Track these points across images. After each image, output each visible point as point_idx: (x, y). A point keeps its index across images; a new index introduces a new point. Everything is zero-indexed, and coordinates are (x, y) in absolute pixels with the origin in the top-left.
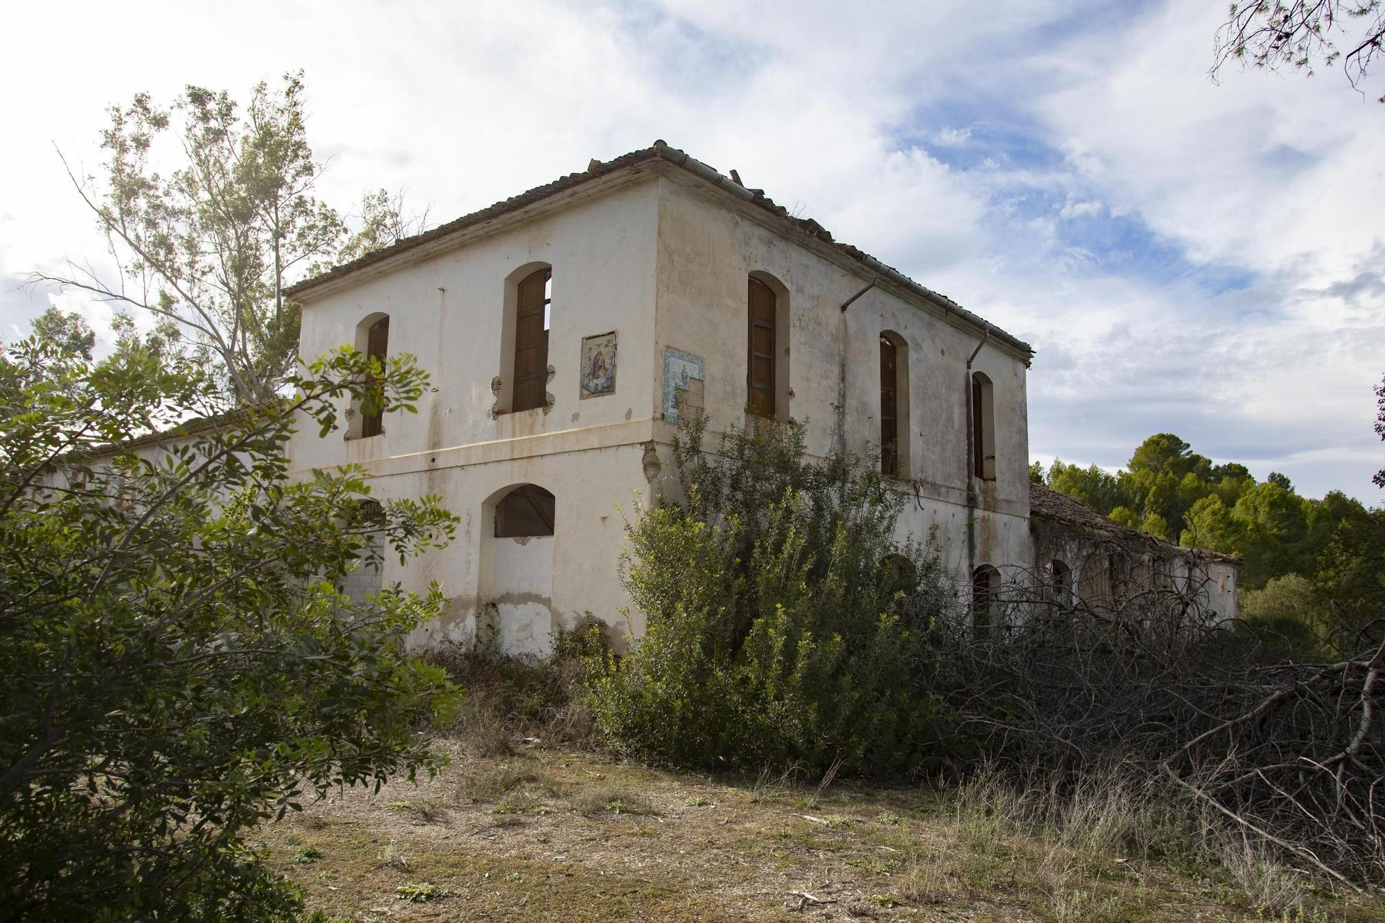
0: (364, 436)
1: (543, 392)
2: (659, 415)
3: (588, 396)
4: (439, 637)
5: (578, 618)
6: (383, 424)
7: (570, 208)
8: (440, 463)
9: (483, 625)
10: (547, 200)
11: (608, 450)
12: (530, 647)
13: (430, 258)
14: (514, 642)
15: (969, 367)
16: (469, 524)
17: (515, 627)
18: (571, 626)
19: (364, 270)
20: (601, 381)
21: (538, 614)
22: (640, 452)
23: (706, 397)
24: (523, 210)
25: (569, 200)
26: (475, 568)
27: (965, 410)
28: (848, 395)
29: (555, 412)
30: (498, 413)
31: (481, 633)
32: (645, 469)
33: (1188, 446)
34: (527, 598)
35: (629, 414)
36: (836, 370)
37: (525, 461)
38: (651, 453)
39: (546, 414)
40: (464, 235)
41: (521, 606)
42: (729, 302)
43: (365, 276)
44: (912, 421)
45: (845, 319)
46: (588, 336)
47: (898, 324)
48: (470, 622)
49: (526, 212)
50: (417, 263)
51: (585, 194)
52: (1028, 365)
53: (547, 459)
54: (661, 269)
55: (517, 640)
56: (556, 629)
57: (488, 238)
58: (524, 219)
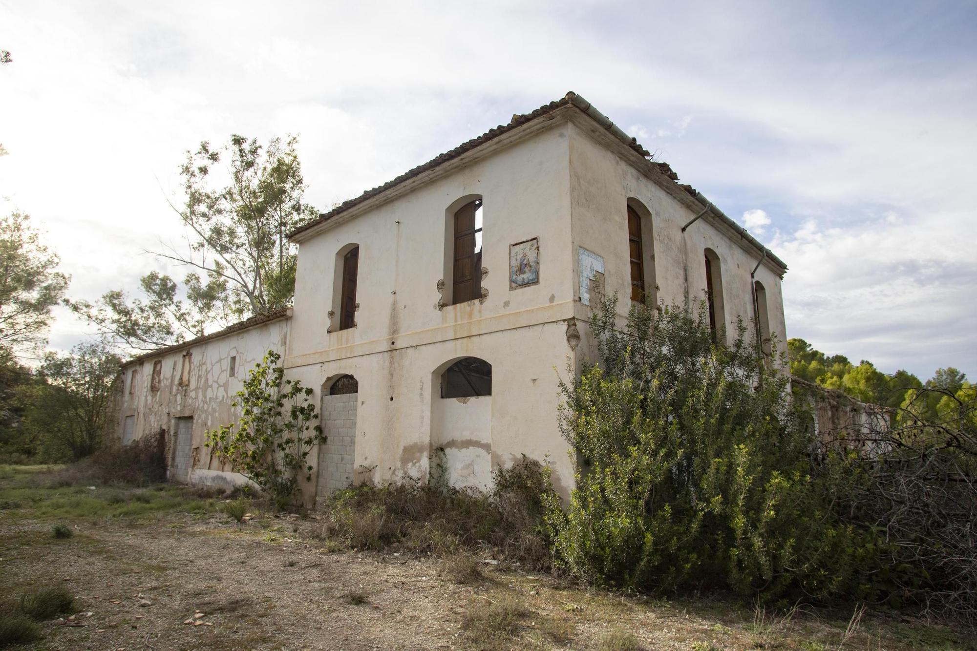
0: (341, 329)
1: (479, 287)
2: (577, 299)
3: (517, 288)
4: (400, 474)
5: (515, 459)
6: (356, 319)
7: (495, 153)
8: (398, 345)
9: (434, 465)
10: (479, 148)
11: (535, 327)
12: (472, 482)
13: (389, 201)
14: (459, 477)
15: (753, 277)
16: (421, 389)
17: (459, 466)
18: (508, 465)
19: (341, 215)
20: (527, 276)
21: (478, 456)
22: (564, 327)
23: (606, 286)
24: (460, 158)
25: (495, 147)
26: (427, 421)
27: (753, 307)
28: (690, 291)
29: (488, 302)
30: (442, 306)
31: (433, 471)
32: (568, 341)
33: (810, 345)
34: (468, 444)
35: (552, 299)
36: (682, 272)
37: (466, 339)
38: (573, 328)
39: (481, 303)
40: (414, 182)
41: (464, 450)
42: (617, 218)
43: (341, 219)
44: (726, 311)
45: (684, 237)
46: (514, 243)
47: (713, 244)
48: (425, 462)
49: (462, 159)
50: (379, 207)
51: (508, 141)
52: (781, 278)
53: (483, 337)
54: (573, 189)
55: (461, 476)
56: (496, 468)
57: (432, 182)
58: (460, 165)
